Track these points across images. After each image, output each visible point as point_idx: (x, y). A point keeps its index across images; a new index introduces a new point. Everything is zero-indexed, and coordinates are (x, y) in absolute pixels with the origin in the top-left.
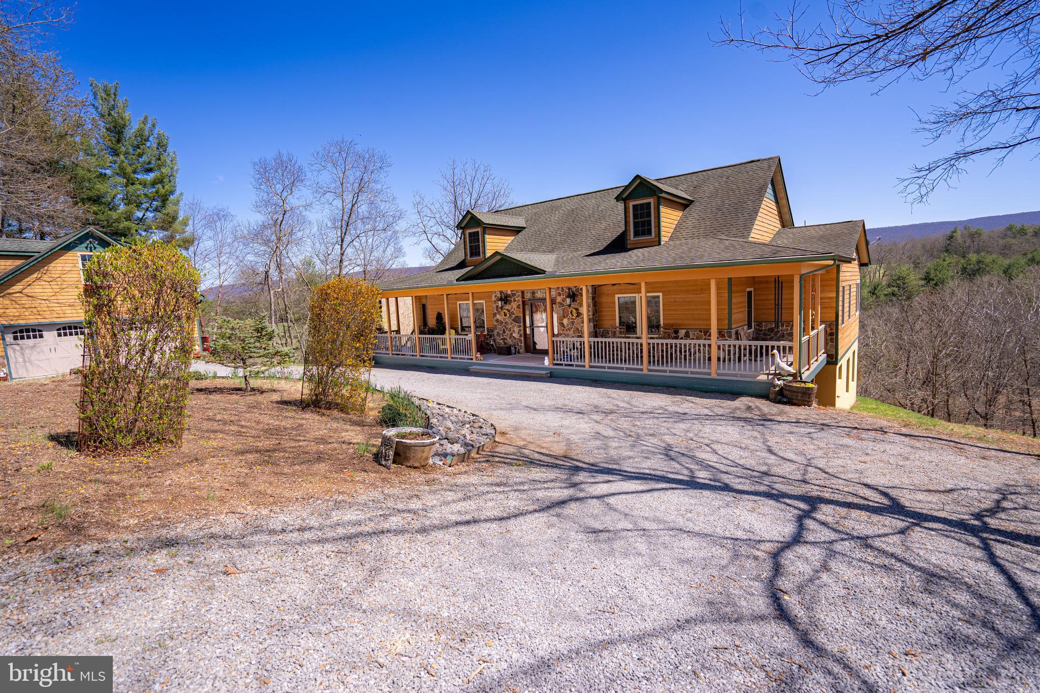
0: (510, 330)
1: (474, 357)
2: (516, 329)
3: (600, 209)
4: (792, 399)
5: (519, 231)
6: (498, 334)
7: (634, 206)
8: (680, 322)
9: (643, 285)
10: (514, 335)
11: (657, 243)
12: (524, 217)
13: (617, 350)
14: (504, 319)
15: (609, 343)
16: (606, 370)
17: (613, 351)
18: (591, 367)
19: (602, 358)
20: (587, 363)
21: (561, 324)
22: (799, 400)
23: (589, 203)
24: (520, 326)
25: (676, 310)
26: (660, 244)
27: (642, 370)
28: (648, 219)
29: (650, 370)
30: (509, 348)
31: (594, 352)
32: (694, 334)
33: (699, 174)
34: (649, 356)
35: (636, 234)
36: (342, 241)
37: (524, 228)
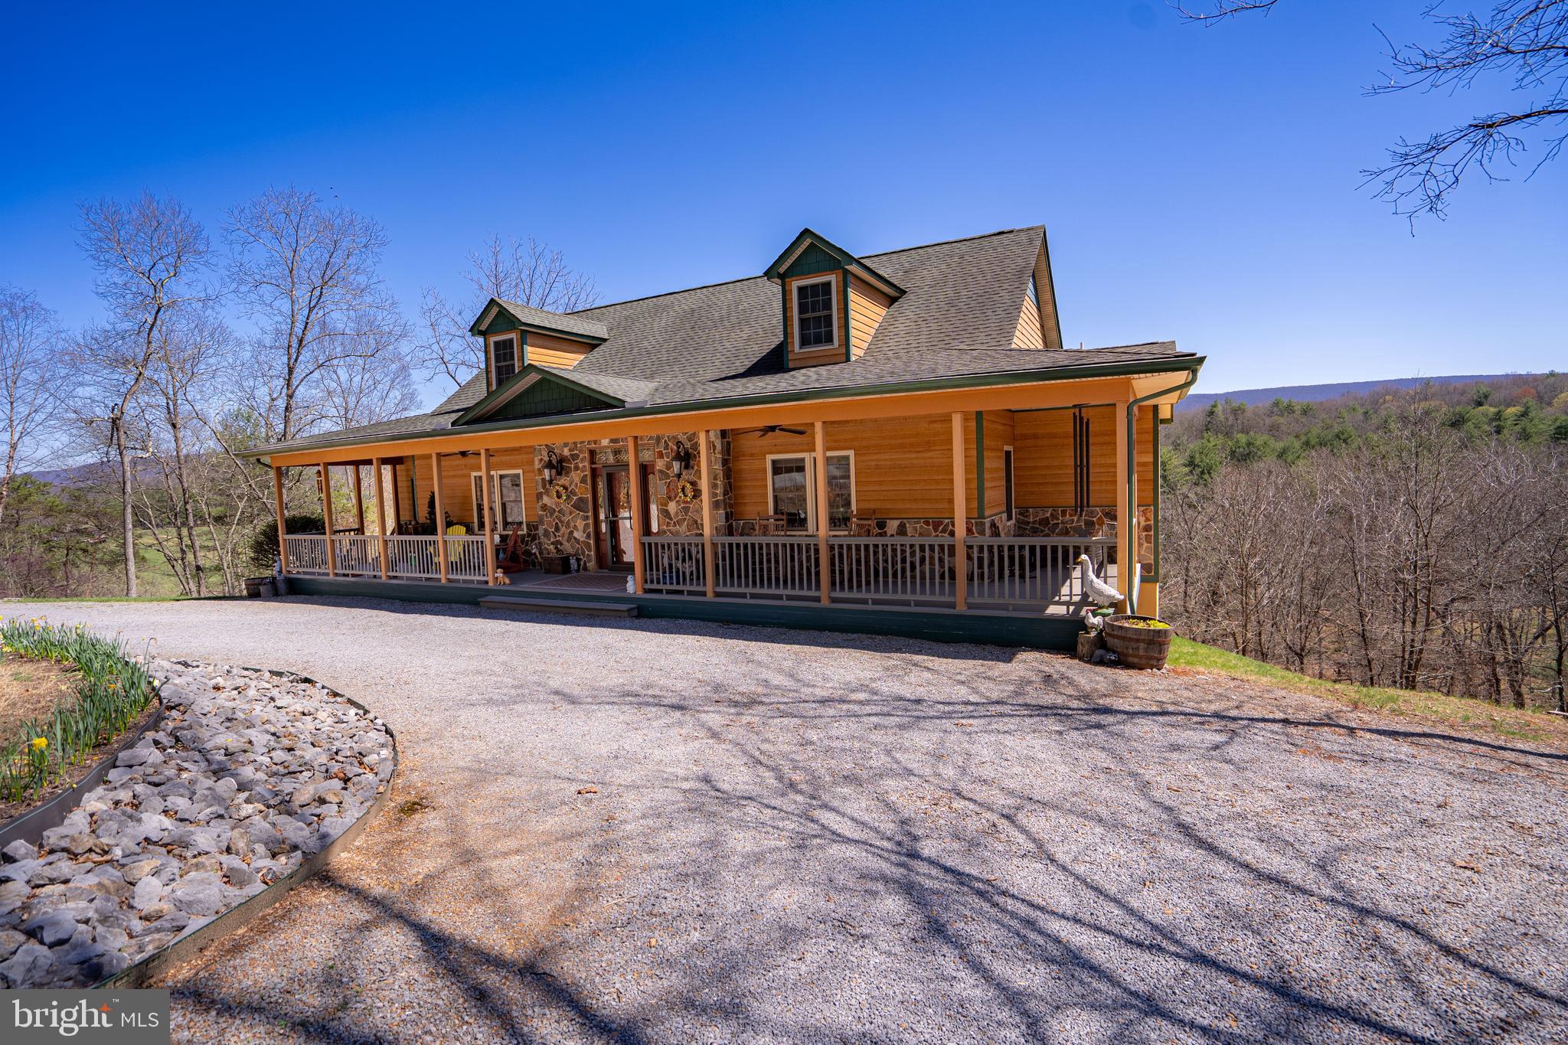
0: (568, 525)
1: (490, 579)
2: (580, 524)
3: (741, 307)
4: (1127, 655)
5: (594, 346)
6: (546, 534)
7: (801, 289)
8: (888, 506)
9: (818, 427)
10: (576, 534)
11: (844, 359)
12: (606, 323)
13: (769, 561)
14: (557, 504)
15: (753, 545)
16: (749, 601)
17: (761, 563)
18: (717, 594)
19: (739, 577)
20: (709, 588)
21: (665, 513)
22: (1141, 657)
23: (722, 298)
24: (587, 518)
25: (880, 483)
26: (848, 360)
27: (818, 599)
28: (826, 313)
29: (834, 600)
30: (565, 561)
31: (724, 566)
32: (915, 529)
33: (913, 252)
34: (833, 572)
35: (804, 342)
36: (291, 371)
37: (605, 340)
